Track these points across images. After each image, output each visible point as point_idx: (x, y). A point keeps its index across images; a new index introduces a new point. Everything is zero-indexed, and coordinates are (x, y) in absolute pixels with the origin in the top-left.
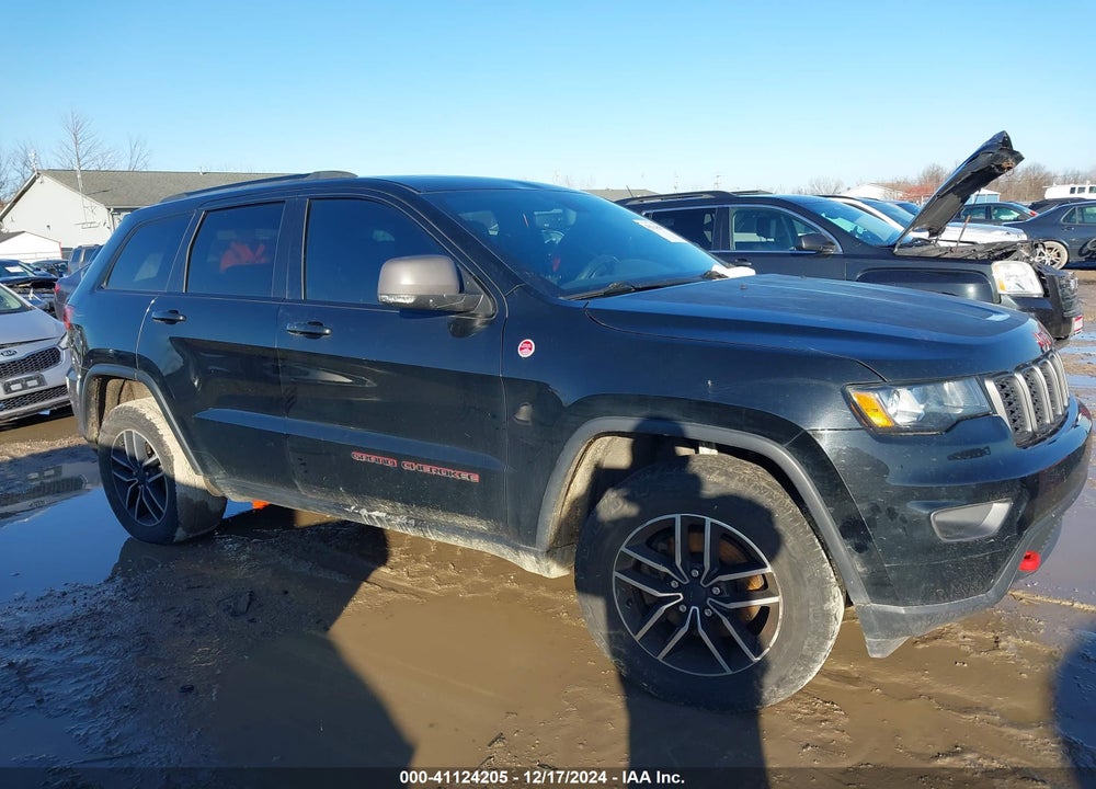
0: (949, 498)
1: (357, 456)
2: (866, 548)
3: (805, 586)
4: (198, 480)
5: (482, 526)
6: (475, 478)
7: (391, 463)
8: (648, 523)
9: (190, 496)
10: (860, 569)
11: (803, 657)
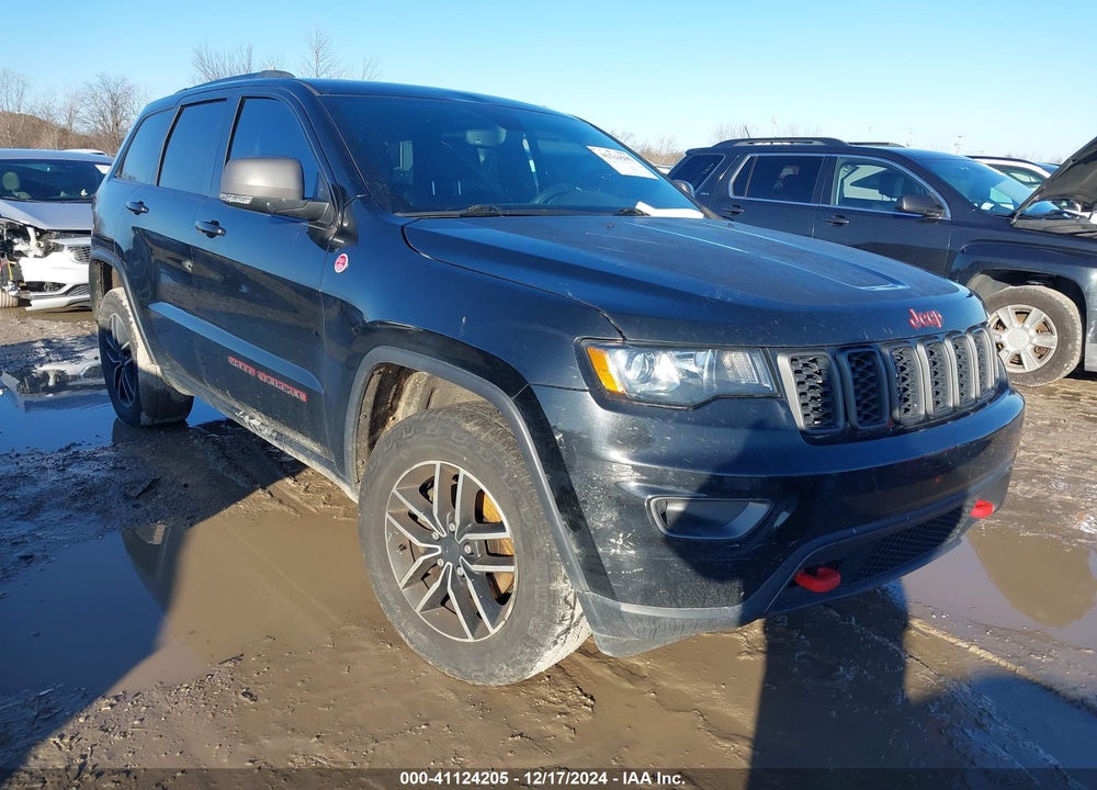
0: (677, 486)
1: (231, 360)
2: (580, 528)
3: (533, 559)
4: (156, 369)
5: (316, 448)
6: (303, 397)
7: (251, 371)
8: (415, 466)
9: (150, 383)
10: (577, 551)
11: (528, 637)
